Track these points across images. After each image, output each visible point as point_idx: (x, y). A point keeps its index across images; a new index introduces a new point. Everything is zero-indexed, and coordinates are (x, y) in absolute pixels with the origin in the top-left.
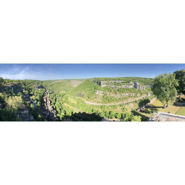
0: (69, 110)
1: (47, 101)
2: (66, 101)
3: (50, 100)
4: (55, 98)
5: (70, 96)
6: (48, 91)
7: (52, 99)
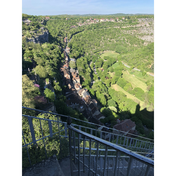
0: (126, 103)
1: (71, 77)
2: (119, 80)
3: (77, 74)
4: (90, 71)
5: (129, 67)
6: (67, 50)
7: (84, 71)
